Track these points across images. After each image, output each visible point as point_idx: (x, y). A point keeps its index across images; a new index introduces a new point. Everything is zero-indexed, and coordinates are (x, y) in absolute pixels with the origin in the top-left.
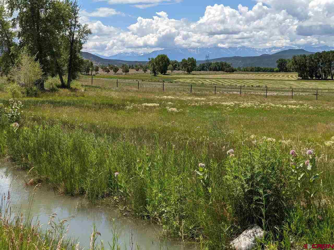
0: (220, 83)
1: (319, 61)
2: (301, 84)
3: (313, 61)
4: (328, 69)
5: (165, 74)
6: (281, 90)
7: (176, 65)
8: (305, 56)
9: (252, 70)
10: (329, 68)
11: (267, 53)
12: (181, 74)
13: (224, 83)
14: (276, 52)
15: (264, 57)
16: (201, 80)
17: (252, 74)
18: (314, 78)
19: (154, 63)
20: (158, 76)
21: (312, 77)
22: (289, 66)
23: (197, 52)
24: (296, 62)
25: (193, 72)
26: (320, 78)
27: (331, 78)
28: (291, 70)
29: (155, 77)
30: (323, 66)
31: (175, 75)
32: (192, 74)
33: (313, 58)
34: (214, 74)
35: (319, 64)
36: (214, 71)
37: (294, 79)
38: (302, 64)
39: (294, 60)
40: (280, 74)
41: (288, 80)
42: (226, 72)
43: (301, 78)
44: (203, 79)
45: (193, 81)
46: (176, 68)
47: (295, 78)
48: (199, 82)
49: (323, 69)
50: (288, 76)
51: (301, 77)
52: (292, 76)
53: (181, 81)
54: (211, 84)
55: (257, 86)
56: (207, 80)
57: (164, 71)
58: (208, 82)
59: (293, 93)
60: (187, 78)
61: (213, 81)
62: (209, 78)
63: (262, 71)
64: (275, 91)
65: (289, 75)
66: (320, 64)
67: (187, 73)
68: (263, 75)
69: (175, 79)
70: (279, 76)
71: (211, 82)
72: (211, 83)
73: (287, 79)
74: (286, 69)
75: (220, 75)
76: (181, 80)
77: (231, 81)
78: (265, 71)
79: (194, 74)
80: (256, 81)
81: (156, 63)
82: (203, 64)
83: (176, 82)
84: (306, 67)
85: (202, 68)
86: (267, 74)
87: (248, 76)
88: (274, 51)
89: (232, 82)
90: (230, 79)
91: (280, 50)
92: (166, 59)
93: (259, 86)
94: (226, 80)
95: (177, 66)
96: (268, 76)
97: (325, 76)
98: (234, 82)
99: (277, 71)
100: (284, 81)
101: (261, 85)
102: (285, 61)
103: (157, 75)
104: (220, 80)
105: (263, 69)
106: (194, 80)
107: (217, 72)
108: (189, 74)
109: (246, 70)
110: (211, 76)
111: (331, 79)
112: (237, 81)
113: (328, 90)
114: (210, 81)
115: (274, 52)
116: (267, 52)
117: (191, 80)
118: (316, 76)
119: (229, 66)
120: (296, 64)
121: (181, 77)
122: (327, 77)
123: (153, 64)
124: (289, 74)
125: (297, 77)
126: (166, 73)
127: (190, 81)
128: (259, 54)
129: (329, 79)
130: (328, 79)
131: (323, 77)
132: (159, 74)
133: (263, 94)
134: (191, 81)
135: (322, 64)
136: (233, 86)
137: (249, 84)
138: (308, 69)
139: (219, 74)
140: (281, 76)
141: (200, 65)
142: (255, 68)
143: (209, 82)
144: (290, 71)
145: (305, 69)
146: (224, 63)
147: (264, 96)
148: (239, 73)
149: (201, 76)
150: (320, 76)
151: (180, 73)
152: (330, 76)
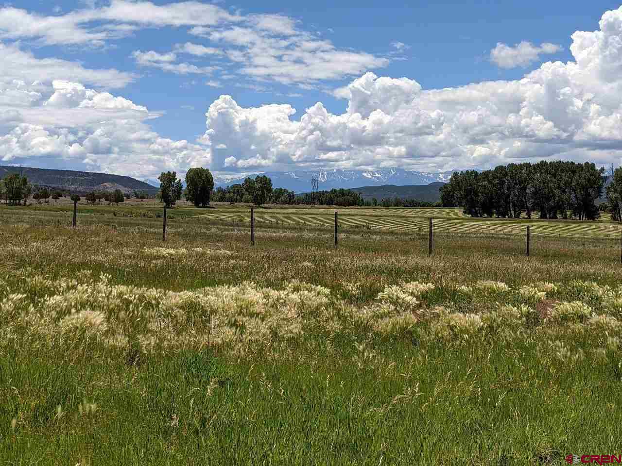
5: (202, 207)
18: (494, 215)
21: (490, 214)
26: (507, 216)
27: (527, 216)
32: (264, 208)
43: (469, 216)
47: (461, 216)
51: (469, 214)
57: (201, 201)
67: (254, 205)
108: (258, 207)
111: (527, 219)
122: (520, 213)
126: (206, 205)
128: (427, 183)
152: (524, 211)
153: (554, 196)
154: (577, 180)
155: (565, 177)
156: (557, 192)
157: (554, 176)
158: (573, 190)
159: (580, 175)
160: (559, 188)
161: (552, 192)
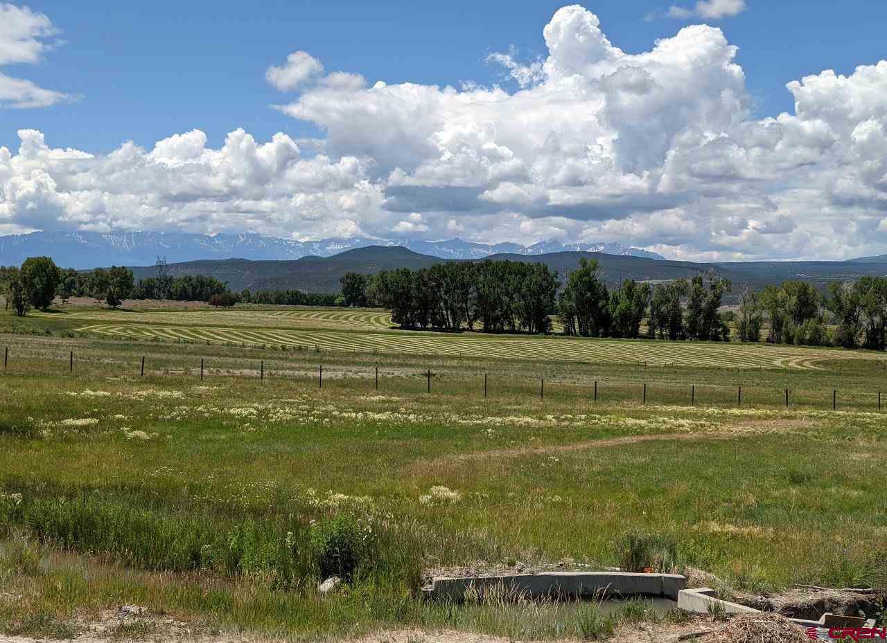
0: (200, 336)
1: (439, 285)
2: (398, 343)
3: (425, 285)
4: (461, 303)
5: (45, 310)
6: (353, 362)
7: (73, 282)
8: (406, 273)
9: (279, 302)
10: (463, 303)
11: (315, 254)
12: (91, 309)
13: (212, 338)
14: (339, 252)
15: (310, 265)
16: (149, 328)
17: (279, 312)
18: (430, 326)
19: (20, 282)
20: (29, 316)
21: (424, 323)
22: (370, 291)
23: (129, 243)
24: (386, 285)
25: (126, 303)
26: (444, 327)
27: (468, 327)
28: (376, 302)
29: (20, 318)
30: (449, 297)
31: (76, 314)
32: (124, 310)
33: (426, 279)
34: (182, 311)
35: (439, 291)
36: (178, 299)
37: (382, 328)
38: (400, 291)
39: (383, 282)
40: (350, 313)
41: (369, 332)
42: (214, 303)
43: (399, 325)
44: (155, 327)
45: (128, 331)
46: (73, 290)
47: (386, 323)
48: (146, 333)
49: (449, 304)
50: (368, 319)
51: (398, 322)
52: (377, 320)
53: (94, 330)
54: (179, 342)
55: (294, 348)
56: (166, 329)
57: (43, 301)
58: (167, 333)
59: (380, 370)
60: (110, 322)
61: (181, 332)
62: (171, 324)
63: (305, 301)
64: (338, 363)
65: (370, 317)
66: (442, 293)
67: (107, 306)
68: (308, 316)
69: (80, 326)
70: (347, 319)
71: (178, 334)
72: (179, 337)
73: (366, 327)
74: (364, 299)
75: (198, 315)
76: (97, 330)
77: (228, 332)
78: (312, 302)
79: (127, 311)
80: (291, 332)
81: (24, 280)
82: (149, 279)
83: (82, 335)
84: (409, 298)
85: (147, 292)
86: (318, 313)
87: (270, 316)
88: (334, 249)
89: (233, 334)
90: (226, 326)
91: (348, 247)
92: (50, 268)
93: (300, 349)
94: (215, 330)
95: (77, 285)
96: (320, 318)
97: (454, 320)
98: (236, 335)
99: (342, 305)
100: (360, 335)
101: (303, 343)
102: (360, 278)
103: (27, 314)
104: (200, 329)
105: (308, 297)
106: (131, 329)
107: (190, 304)
108: (113, 309)
109: (263, 298)
110: (173, 317)
111: (467, 330)
112: (245, 333)
113: (460, 358)
114: (175, 331)
115: (332, 250)
116: (316, 251)
117: (122, 328)
118: (434, 322)
119: (220, 290)
120: (388, 291)
121: (95, 321)
122: (460, 323)
123: (16, 283)
124: (371, 314)
125: (389, 323)
126: (50, 307)
127: (119, 331)
128: (295, 256)
129: (464, 329)
130: (461, 328)
131: (449, 325)
132: (32, 310)
133: (311, 374)
134: (124, 330)
135: (446, 293)
136: (235, 345)
137: (275, 340)
138: (414, 303)
139: (195, 311)
140: (351, 319)
141: (141, 283)
142: (288, 293)
143: (171, 335)
144: (374, 306)
145: (409, 303)
146: (206, 279)
147: (315, 379)
148: (248, 309)
149: (149, 317)
150: (444, 321)
151: (88, 307)
152: (465, 321)
153: (501, 303)
154: (527, 285)
155: (514, 280)
156: (505, 299)
157: (502, 279)
158: (523, 296)
159: (531, 279)
160: (507, 293)
161: (499, 298)
